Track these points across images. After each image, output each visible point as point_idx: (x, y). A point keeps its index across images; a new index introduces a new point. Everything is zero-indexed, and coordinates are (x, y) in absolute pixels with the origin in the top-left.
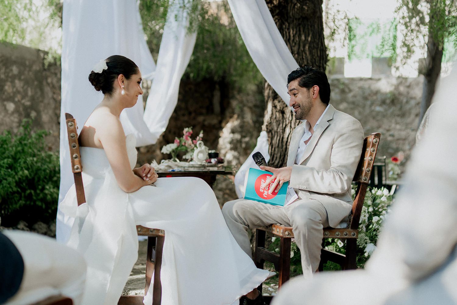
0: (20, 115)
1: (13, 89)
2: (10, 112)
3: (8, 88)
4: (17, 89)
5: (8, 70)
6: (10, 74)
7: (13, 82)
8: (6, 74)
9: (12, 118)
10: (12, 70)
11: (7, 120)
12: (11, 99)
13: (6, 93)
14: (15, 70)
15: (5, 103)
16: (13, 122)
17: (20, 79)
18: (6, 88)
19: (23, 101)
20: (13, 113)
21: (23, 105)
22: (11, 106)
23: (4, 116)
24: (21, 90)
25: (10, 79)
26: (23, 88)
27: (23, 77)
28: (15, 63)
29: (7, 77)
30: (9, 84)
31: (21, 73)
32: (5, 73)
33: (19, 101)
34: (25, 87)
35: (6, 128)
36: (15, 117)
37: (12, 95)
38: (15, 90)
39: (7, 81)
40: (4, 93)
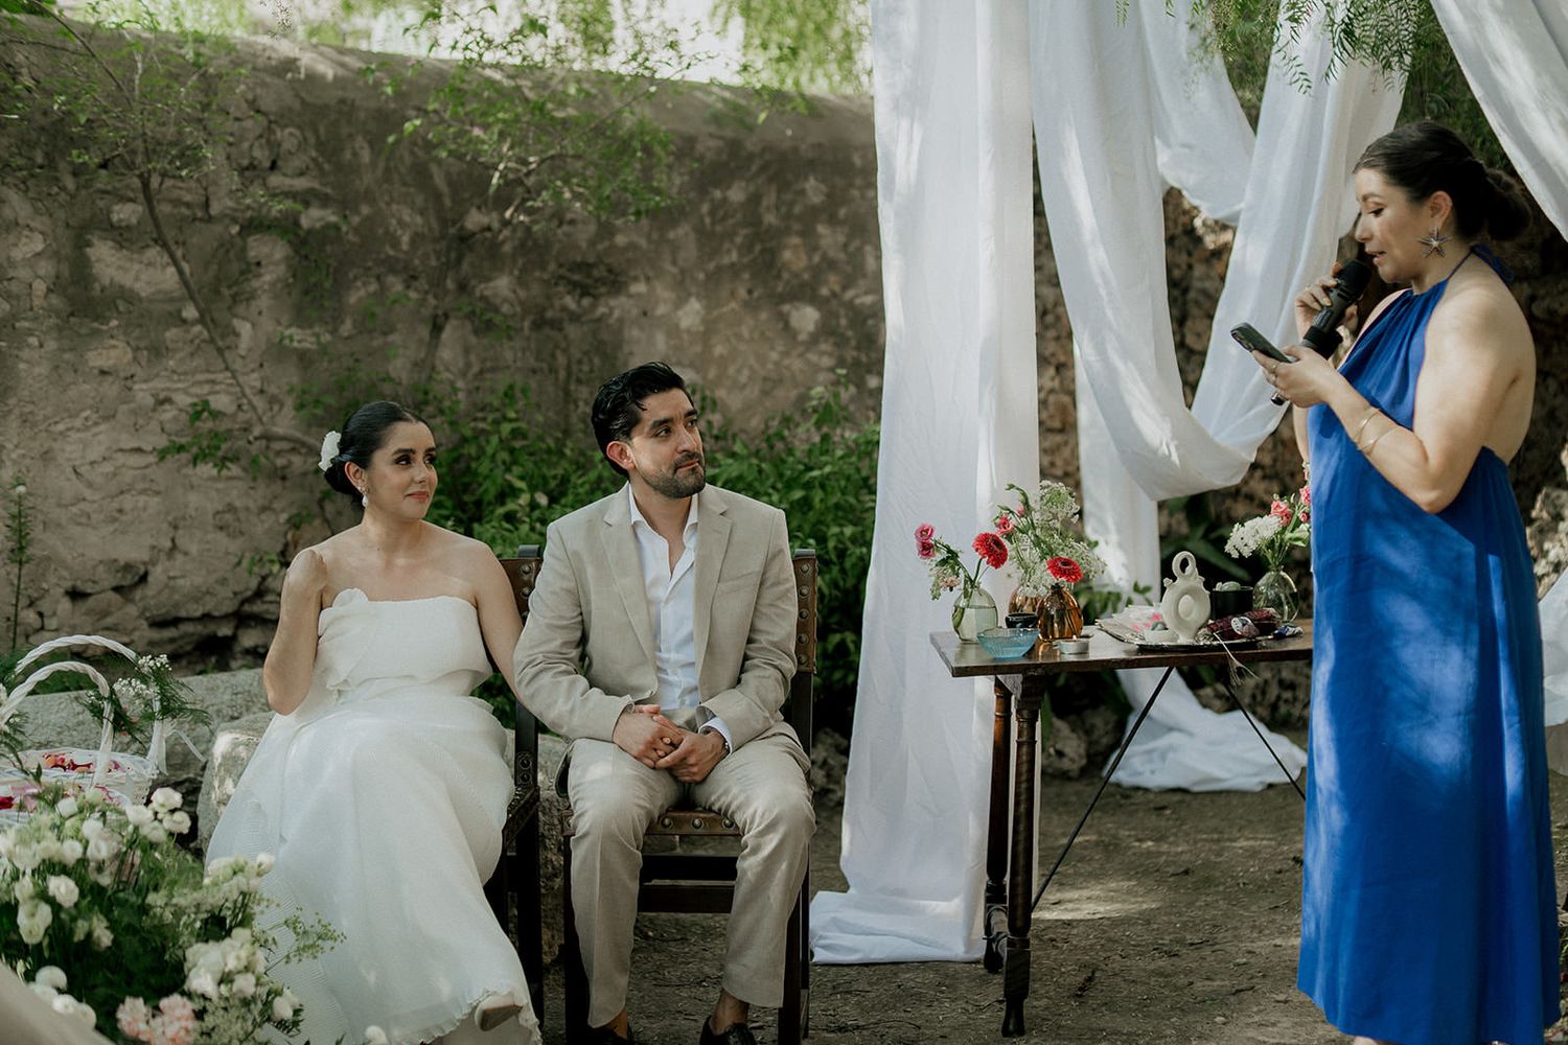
0: (841, 341)
1: (810, 258)
2: (802, 337)
3: (793, 256)
4: (824, 257)
5: (788, 197)
6: (797, 209)
7: (808, 233)
8: (783, 210)
9: (812, 357)
10: (802, 192)
11: (797, 364)
12: (805, 292)
13: (786, 275)
14: (814, 190)
15: (786, 308)
16: (817, 369)
17: (833, 220)
18: (787, 255)
19: (849, 294)
20: (814, 339)
21: (850, 305)
22: (806, 318)
23: (786, 354)
24: (842, 256)
25: (797, 227)
26: (845, 246)
27: (842, 212)
28: (811, 165)
29: (788, 217)
30: (795, 240)
31: (834, 200)
32: (777, 208)
33: (834, 295)
34: (856, 243)
35: (793, 394)
36: (822, 353)
37: (806, 276)
38: (816, 259)
39: (786, 231)
40: (778, 277)
